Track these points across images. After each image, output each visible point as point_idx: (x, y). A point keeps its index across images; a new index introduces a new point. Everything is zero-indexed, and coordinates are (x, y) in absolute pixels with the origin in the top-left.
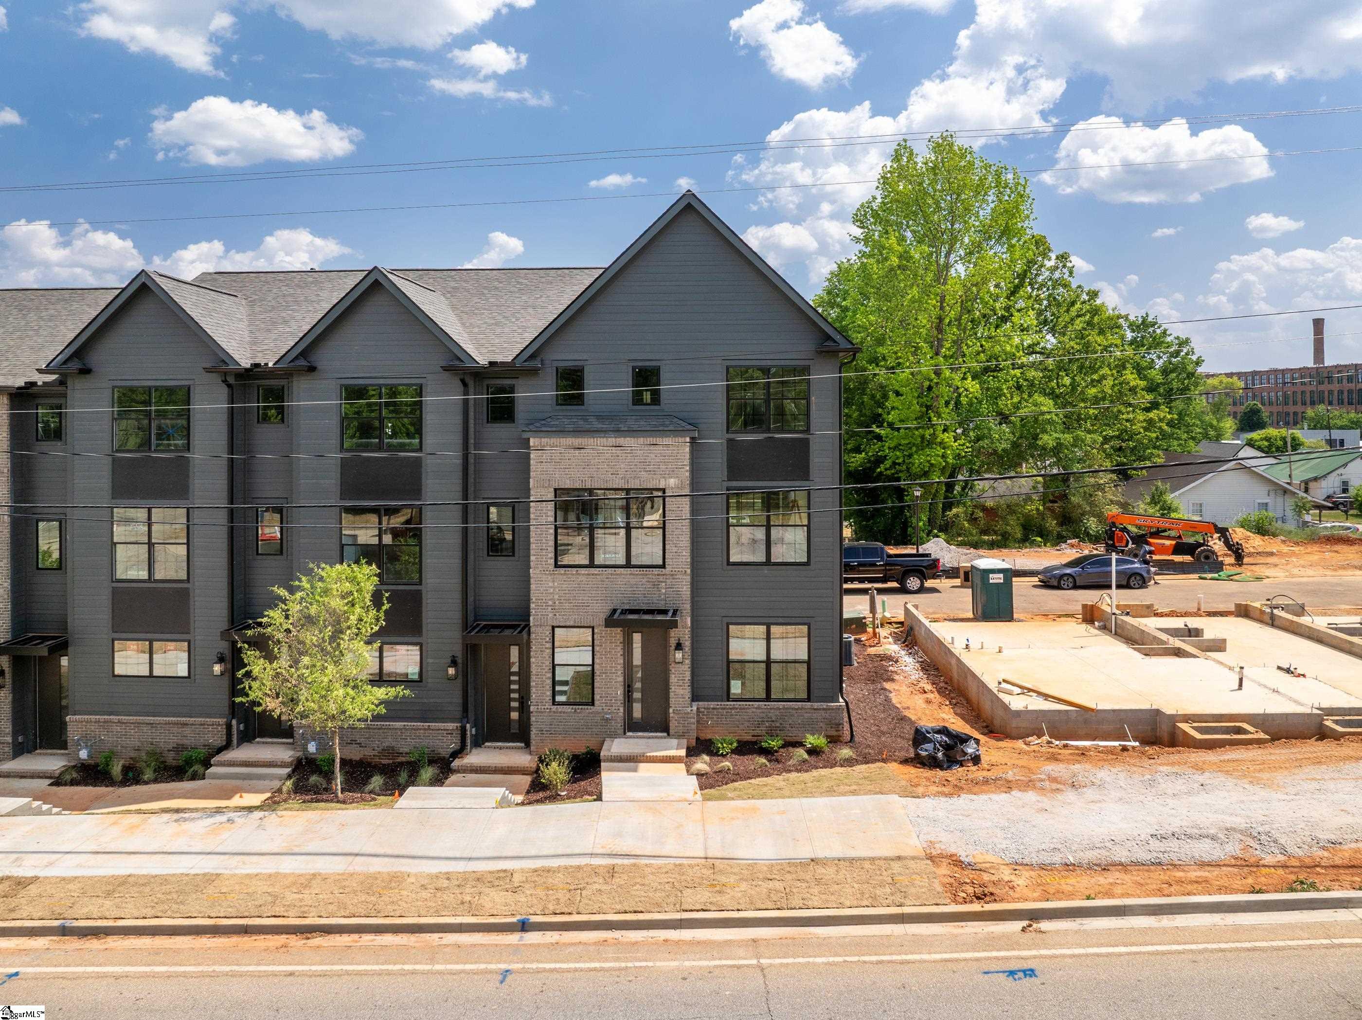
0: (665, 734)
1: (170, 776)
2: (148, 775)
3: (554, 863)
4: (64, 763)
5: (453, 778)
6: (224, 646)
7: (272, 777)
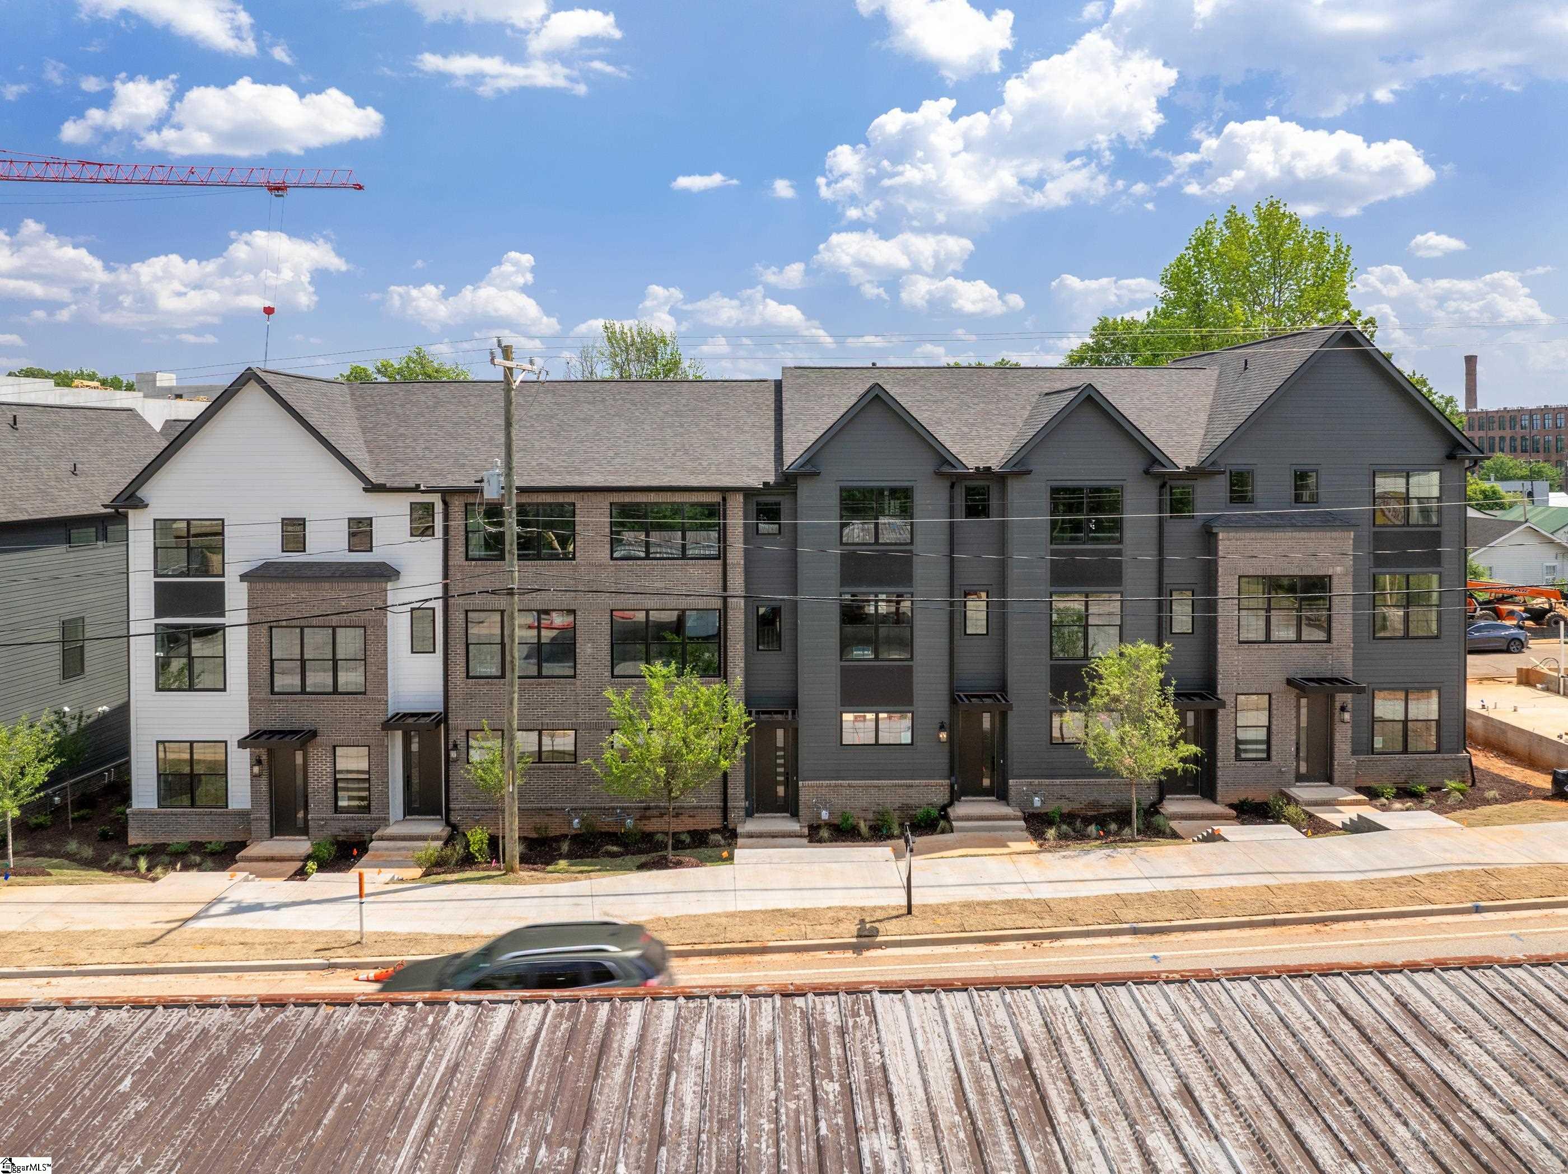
0: (1328, 784)
4: (803, 824)
6: (944, 715)
7: (1014, 829)
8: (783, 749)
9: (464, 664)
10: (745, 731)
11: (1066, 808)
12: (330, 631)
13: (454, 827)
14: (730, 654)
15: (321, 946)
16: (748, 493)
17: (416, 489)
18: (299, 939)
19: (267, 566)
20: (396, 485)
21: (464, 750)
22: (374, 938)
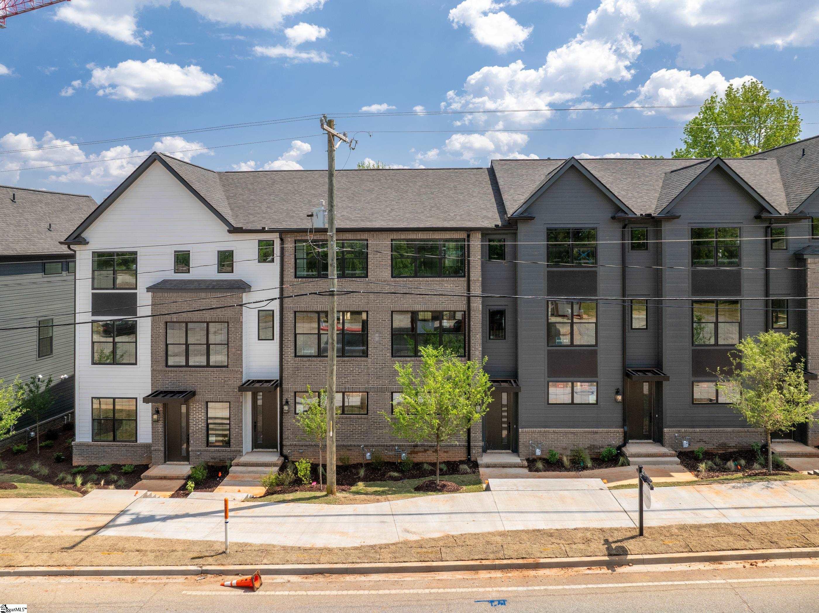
2: (589, 464)
4: (522, 458)
6: (619, 385)
7: (671, 463)
8: (507, 406)
9: (293, 347)
10: (489, 393)
11: (705, 447)
12: (205, 325)
13: (286, 457)
14: (472, 341)
15: (196, 555)
16: (485, 232)
17: (263, 231)
18: (180, 548)
19: (165, 282)
20: (249, 228)
21: (292, 405)
22: (235, 548)
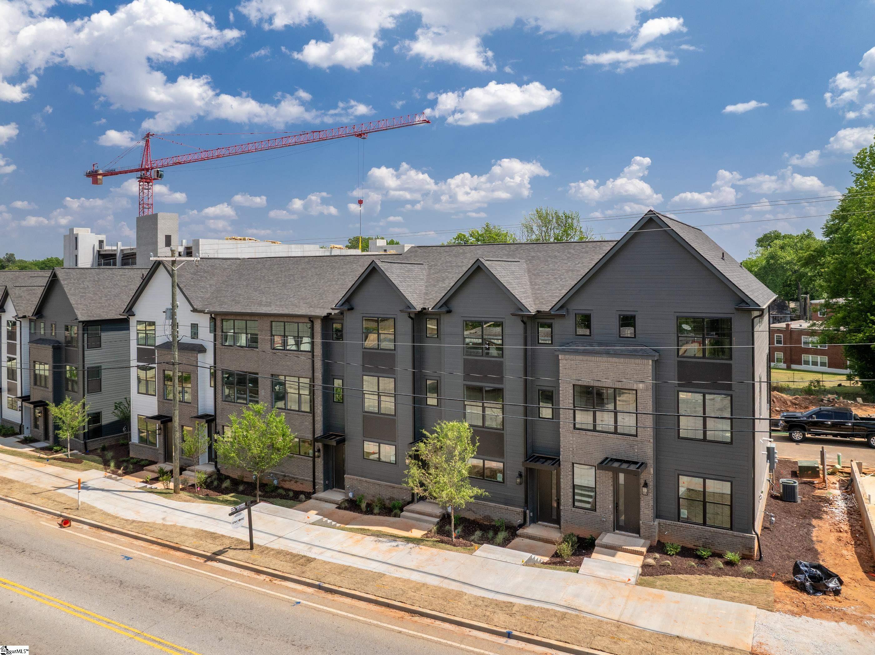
0: (638, 535)
1: (386, 513)
2: (376, 510)
3: (536, 605)
4: (343, 498)
5: (517, 540)
7: (430, 522)
9: (221, 394)
13: (218, 470)
14: (316, 402)
16: (324, 318)
17: (204, 311)
19: (169, 342)
20: (200, 309)
22: (87, 508)
